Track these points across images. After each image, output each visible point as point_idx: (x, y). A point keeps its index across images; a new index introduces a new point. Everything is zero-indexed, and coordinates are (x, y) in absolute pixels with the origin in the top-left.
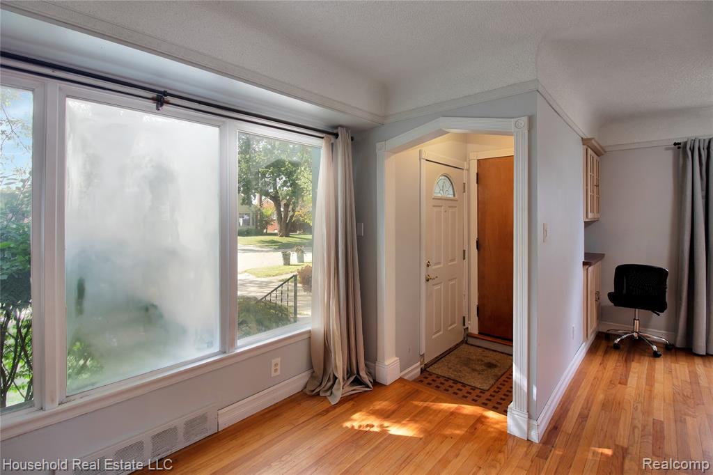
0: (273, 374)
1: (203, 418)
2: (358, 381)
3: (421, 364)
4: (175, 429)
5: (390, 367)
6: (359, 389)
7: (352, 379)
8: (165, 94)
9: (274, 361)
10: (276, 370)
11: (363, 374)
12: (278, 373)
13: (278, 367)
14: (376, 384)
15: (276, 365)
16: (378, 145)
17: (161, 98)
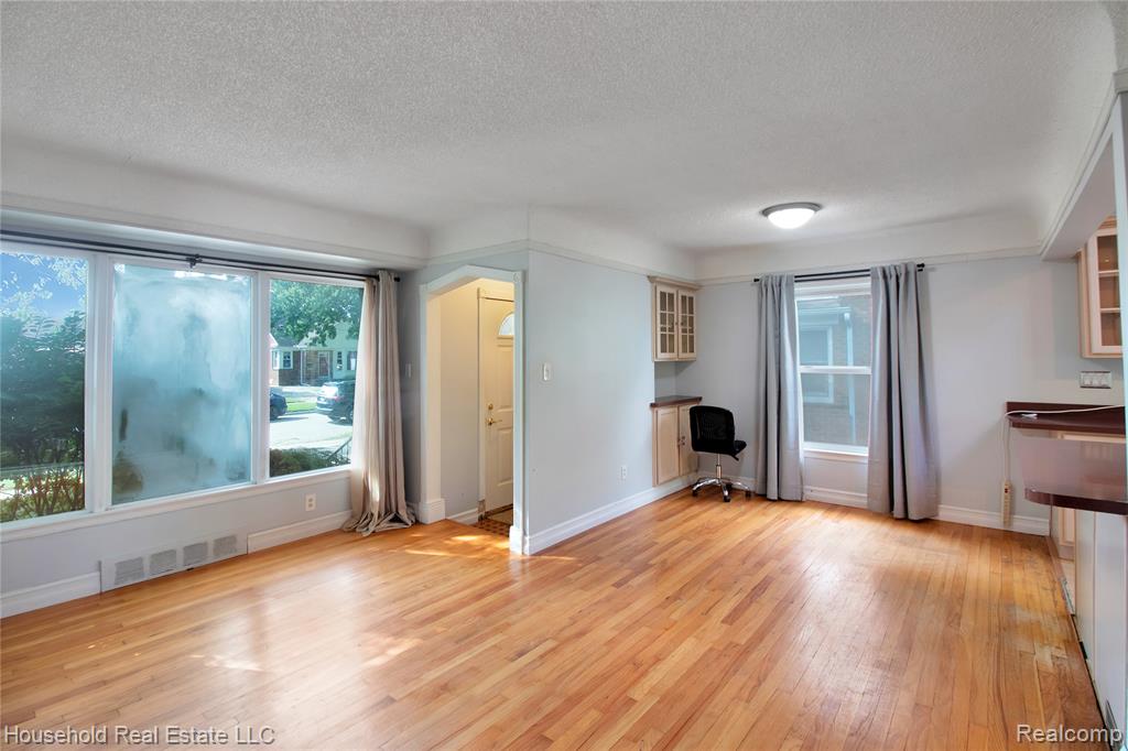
0: (308, 509)
1: (232, 540)
2: (397, 519)
3: (479, 511)
4: (205, 544)
5: (433, 506)
6: (397, 525)
7: (390, 517)
8: (197, 256)
9: (308, 497)
10: (311, 505)
11: (403, 514)
12: (313, 508)
13: (313, 503)
14: (417, 523)
15: (311, 500)
16: (422, 287)
17: (193, 259)
